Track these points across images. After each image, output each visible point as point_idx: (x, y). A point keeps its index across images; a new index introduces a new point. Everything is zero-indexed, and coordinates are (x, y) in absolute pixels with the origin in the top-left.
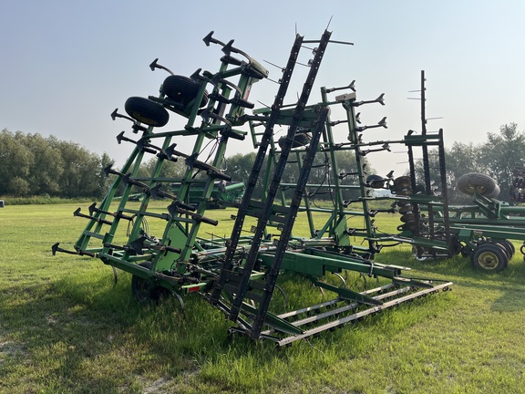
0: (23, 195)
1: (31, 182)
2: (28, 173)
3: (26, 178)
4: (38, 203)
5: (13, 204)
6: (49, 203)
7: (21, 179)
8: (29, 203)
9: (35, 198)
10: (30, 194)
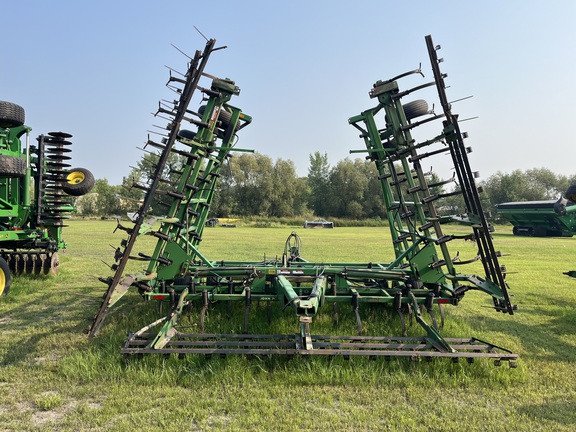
0: (358, 218)
1: (364, 206)
2: (362, 197)
3: (360, 202)
4: (370, 225)
5: (349, 226)
6: (379, 226)
7: (356, 203)
8: (362, 225)
9: (368, 221)
10: (364, 217)
